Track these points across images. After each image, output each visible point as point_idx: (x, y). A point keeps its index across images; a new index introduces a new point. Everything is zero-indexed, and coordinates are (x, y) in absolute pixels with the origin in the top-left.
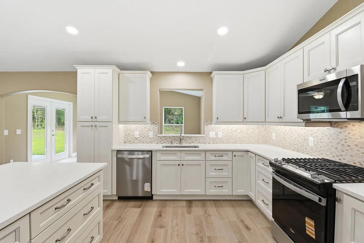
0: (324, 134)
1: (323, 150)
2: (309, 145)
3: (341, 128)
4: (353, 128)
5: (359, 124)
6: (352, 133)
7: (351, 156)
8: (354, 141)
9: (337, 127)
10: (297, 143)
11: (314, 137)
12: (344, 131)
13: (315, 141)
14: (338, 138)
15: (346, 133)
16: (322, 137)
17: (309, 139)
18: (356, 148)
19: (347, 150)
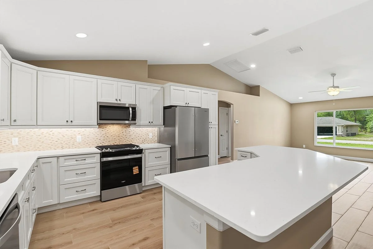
0: (90, 132)
1: (90, 142)
2: (76, 141)
3: (103, 128)
4: (110, 128)
5: (113, 126)
6: (109, 130)
7: (109, 141)
8: (110, 134)
9: (101, 128)
10: (61, 142)
11: (81, 135)
12: (105, 130)
13: (83, 138)
14: (101, 134)
15: (106, 131)
16: (89, 134)
17: (76, 137)
18: (111, 137)
19: (107, 139)
